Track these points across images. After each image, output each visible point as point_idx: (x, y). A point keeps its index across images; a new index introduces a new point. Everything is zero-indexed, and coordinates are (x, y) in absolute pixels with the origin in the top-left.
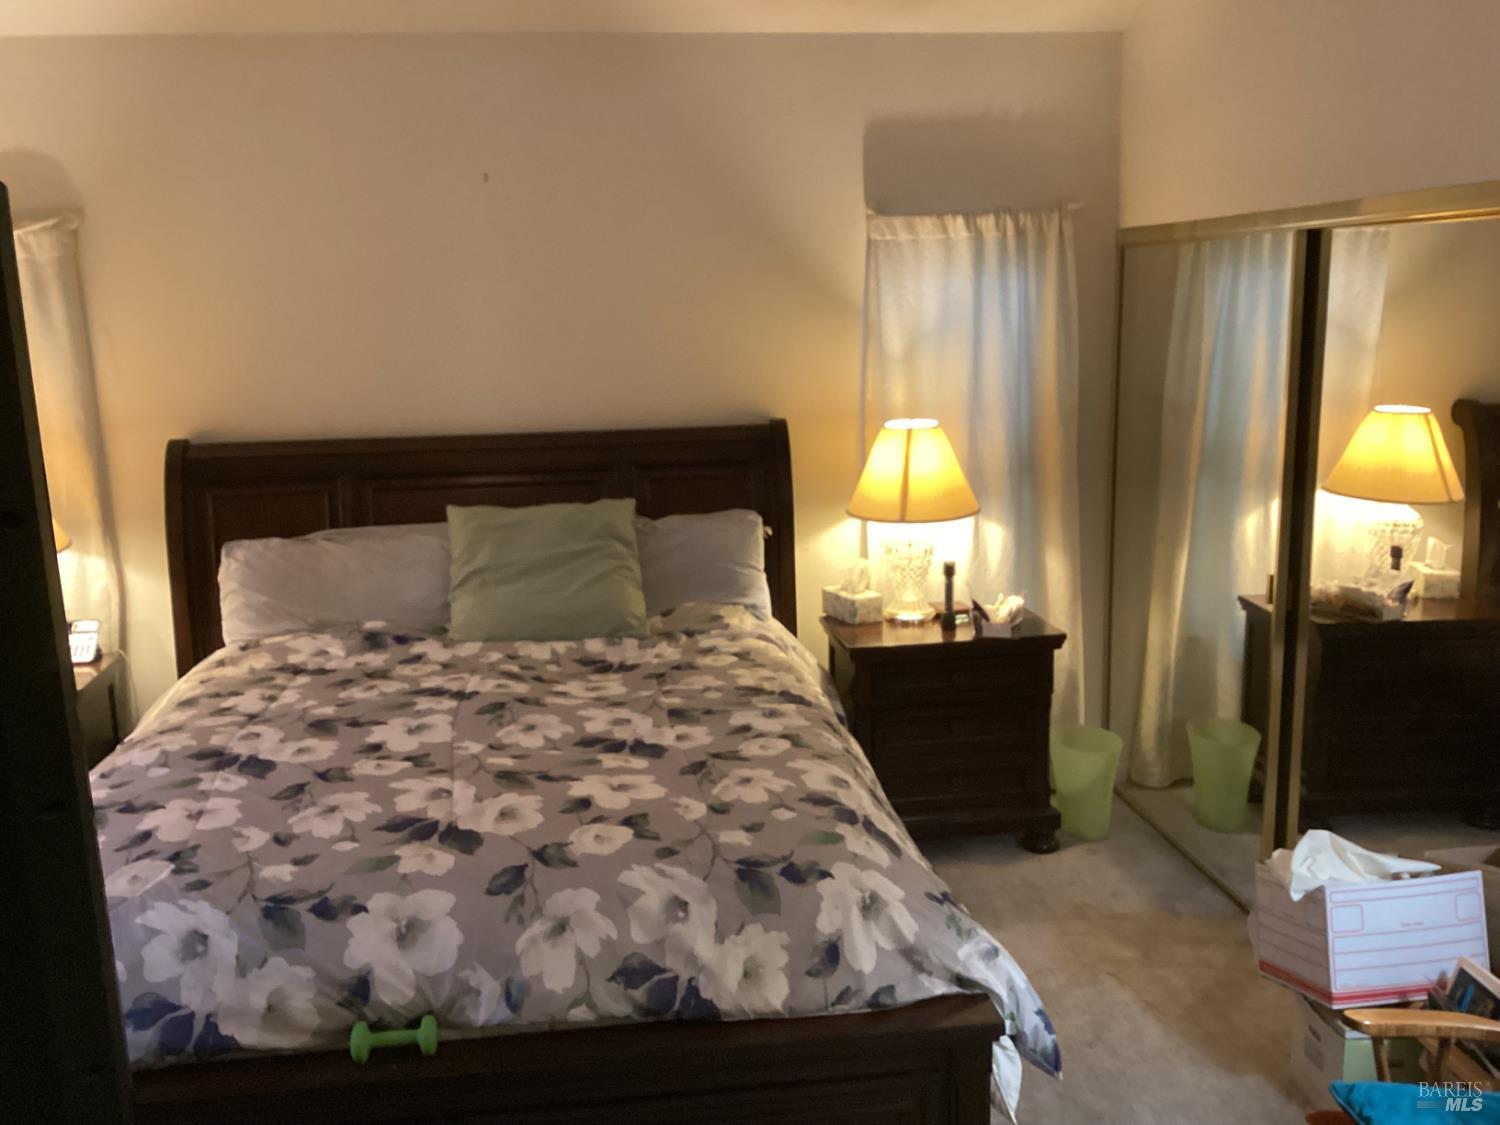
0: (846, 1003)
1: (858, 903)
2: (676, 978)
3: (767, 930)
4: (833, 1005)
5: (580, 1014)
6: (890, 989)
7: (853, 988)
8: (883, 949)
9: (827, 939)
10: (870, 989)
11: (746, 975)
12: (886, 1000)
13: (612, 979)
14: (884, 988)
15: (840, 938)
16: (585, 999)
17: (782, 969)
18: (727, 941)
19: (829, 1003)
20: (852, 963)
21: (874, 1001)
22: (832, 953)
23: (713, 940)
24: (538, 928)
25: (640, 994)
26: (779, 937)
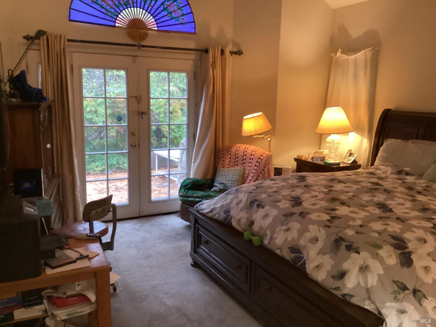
0: (336, 291)
1: (360, 265)
2: (303, 257)
3: (330, 258)
4: (333, 289)
5: (278, 252)
6: (352, 296)
7: (341, 288)
8: (360, 285)
9: (344, 270)
10: (345, 292)
11: (317, 266)
12: (348, 298)
13: (289, 248)
14: (350, 295)
15: (347, 272)
16: (280, 249)
17: (327, 271)
18: (319, 255)
19: (332, 288)
20: (345, 282)
21: (344, 295)
22: (342, 275)
23: (316, 253)
24: (284, 227)
25: (293, 255)
26: (332, 262)
